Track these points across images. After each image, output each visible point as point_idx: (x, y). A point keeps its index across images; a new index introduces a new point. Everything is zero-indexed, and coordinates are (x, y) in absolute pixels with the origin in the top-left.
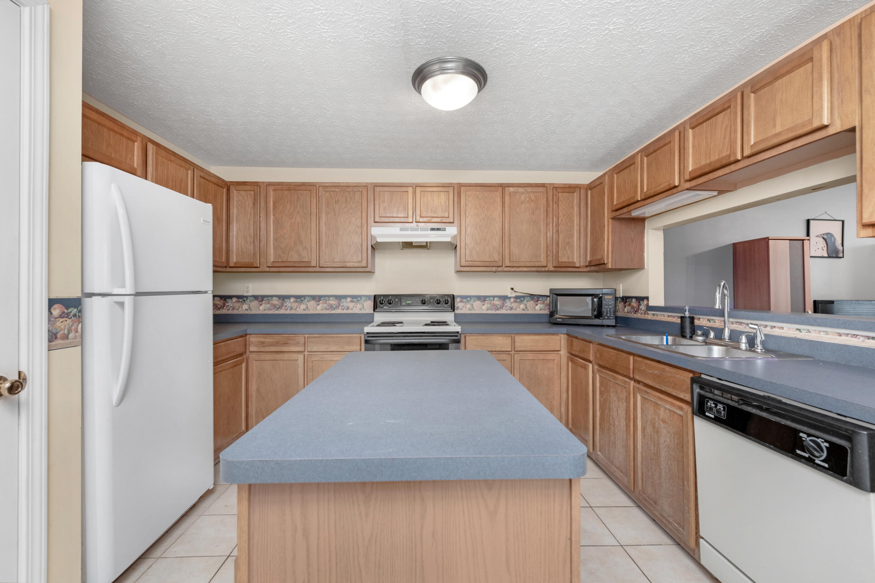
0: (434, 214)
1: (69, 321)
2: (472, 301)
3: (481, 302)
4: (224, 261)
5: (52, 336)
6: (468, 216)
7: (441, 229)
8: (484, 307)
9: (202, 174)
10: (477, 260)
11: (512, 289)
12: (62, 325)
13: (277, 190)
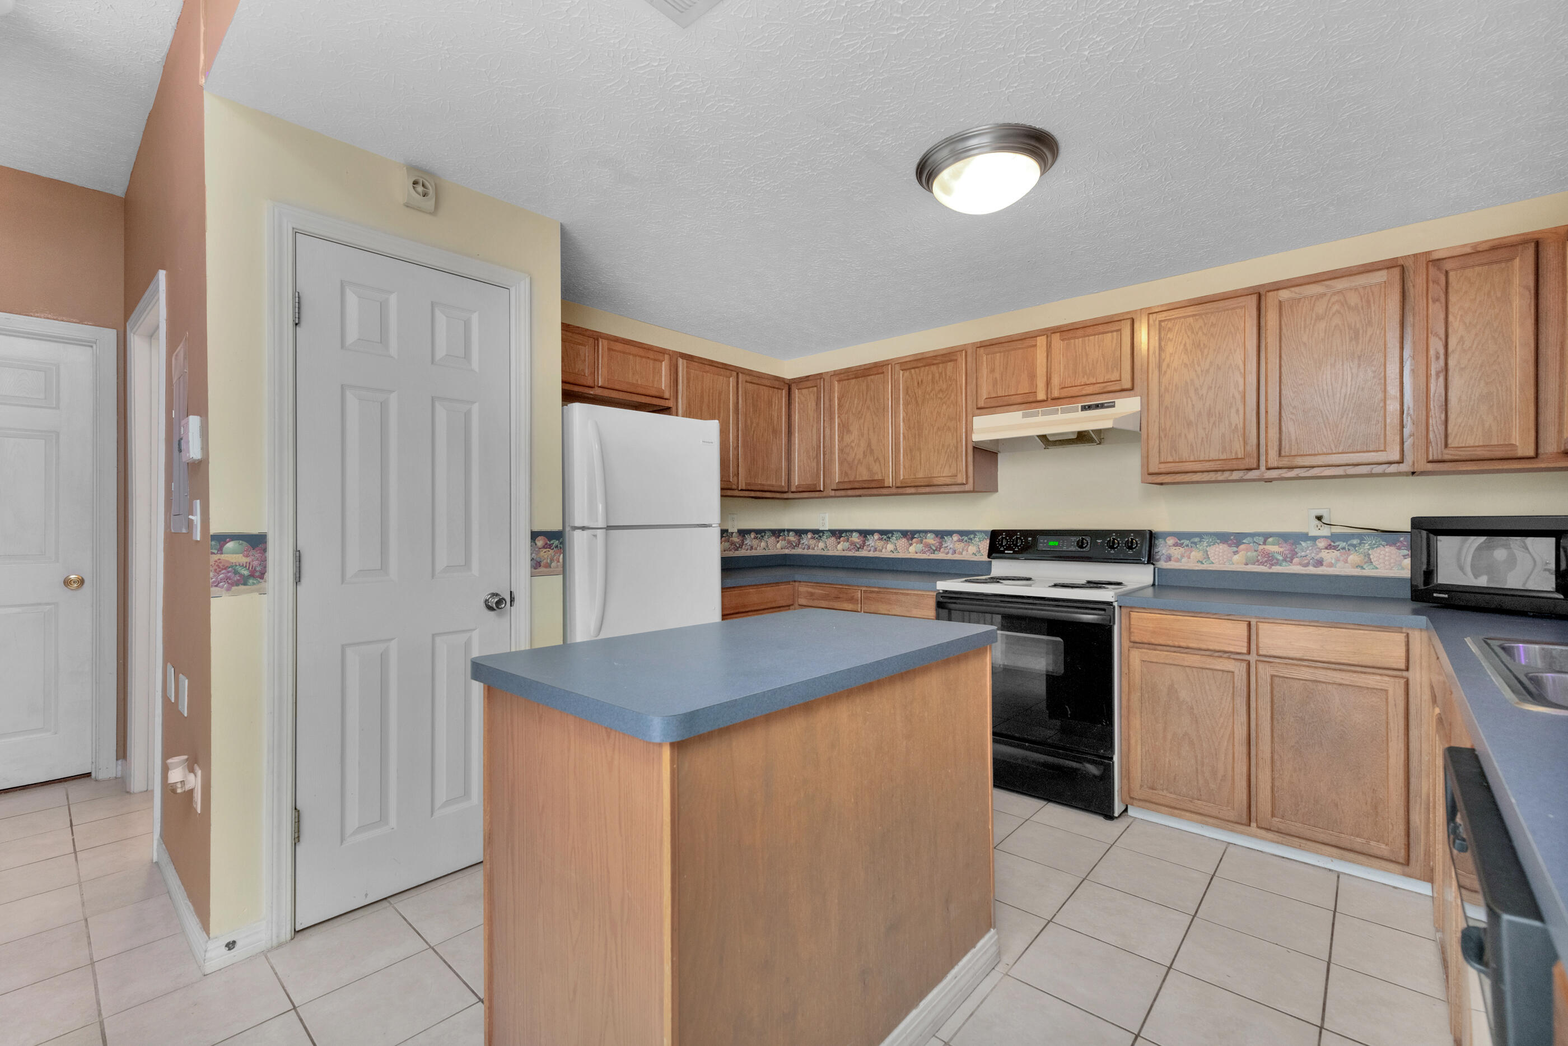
0: (1088, 379)
1: (551, 551)
2: (1205, 544)
3: (1230, 546)
4: (783, 484)
5: (536, 564)
6: (1165, 372)
7: (1106, 405)
8: (1236, 557)
9: (748, 378)
10: (1188, 460)
11: (1319, 518)
12: (546, 555)
13: (843, 380)
